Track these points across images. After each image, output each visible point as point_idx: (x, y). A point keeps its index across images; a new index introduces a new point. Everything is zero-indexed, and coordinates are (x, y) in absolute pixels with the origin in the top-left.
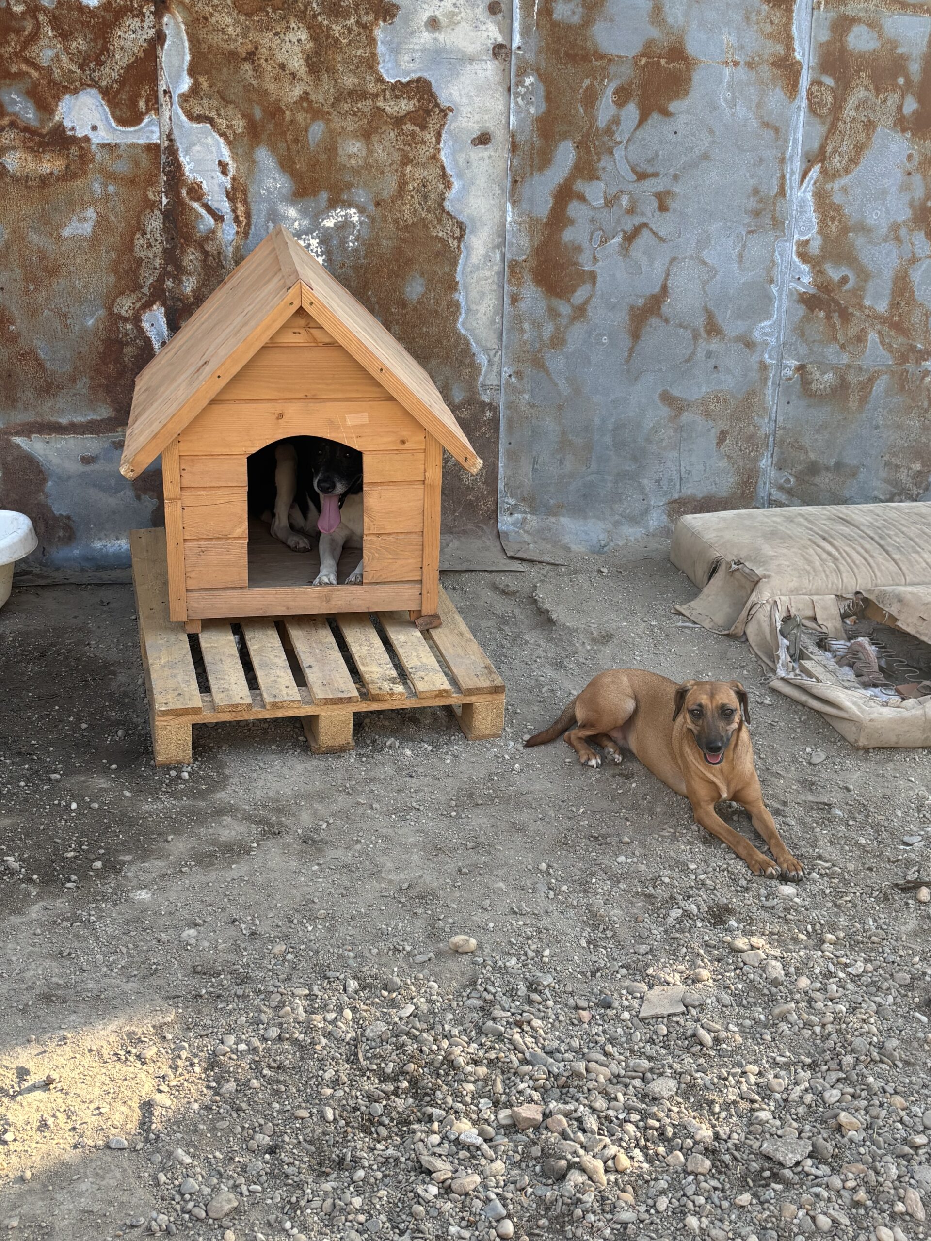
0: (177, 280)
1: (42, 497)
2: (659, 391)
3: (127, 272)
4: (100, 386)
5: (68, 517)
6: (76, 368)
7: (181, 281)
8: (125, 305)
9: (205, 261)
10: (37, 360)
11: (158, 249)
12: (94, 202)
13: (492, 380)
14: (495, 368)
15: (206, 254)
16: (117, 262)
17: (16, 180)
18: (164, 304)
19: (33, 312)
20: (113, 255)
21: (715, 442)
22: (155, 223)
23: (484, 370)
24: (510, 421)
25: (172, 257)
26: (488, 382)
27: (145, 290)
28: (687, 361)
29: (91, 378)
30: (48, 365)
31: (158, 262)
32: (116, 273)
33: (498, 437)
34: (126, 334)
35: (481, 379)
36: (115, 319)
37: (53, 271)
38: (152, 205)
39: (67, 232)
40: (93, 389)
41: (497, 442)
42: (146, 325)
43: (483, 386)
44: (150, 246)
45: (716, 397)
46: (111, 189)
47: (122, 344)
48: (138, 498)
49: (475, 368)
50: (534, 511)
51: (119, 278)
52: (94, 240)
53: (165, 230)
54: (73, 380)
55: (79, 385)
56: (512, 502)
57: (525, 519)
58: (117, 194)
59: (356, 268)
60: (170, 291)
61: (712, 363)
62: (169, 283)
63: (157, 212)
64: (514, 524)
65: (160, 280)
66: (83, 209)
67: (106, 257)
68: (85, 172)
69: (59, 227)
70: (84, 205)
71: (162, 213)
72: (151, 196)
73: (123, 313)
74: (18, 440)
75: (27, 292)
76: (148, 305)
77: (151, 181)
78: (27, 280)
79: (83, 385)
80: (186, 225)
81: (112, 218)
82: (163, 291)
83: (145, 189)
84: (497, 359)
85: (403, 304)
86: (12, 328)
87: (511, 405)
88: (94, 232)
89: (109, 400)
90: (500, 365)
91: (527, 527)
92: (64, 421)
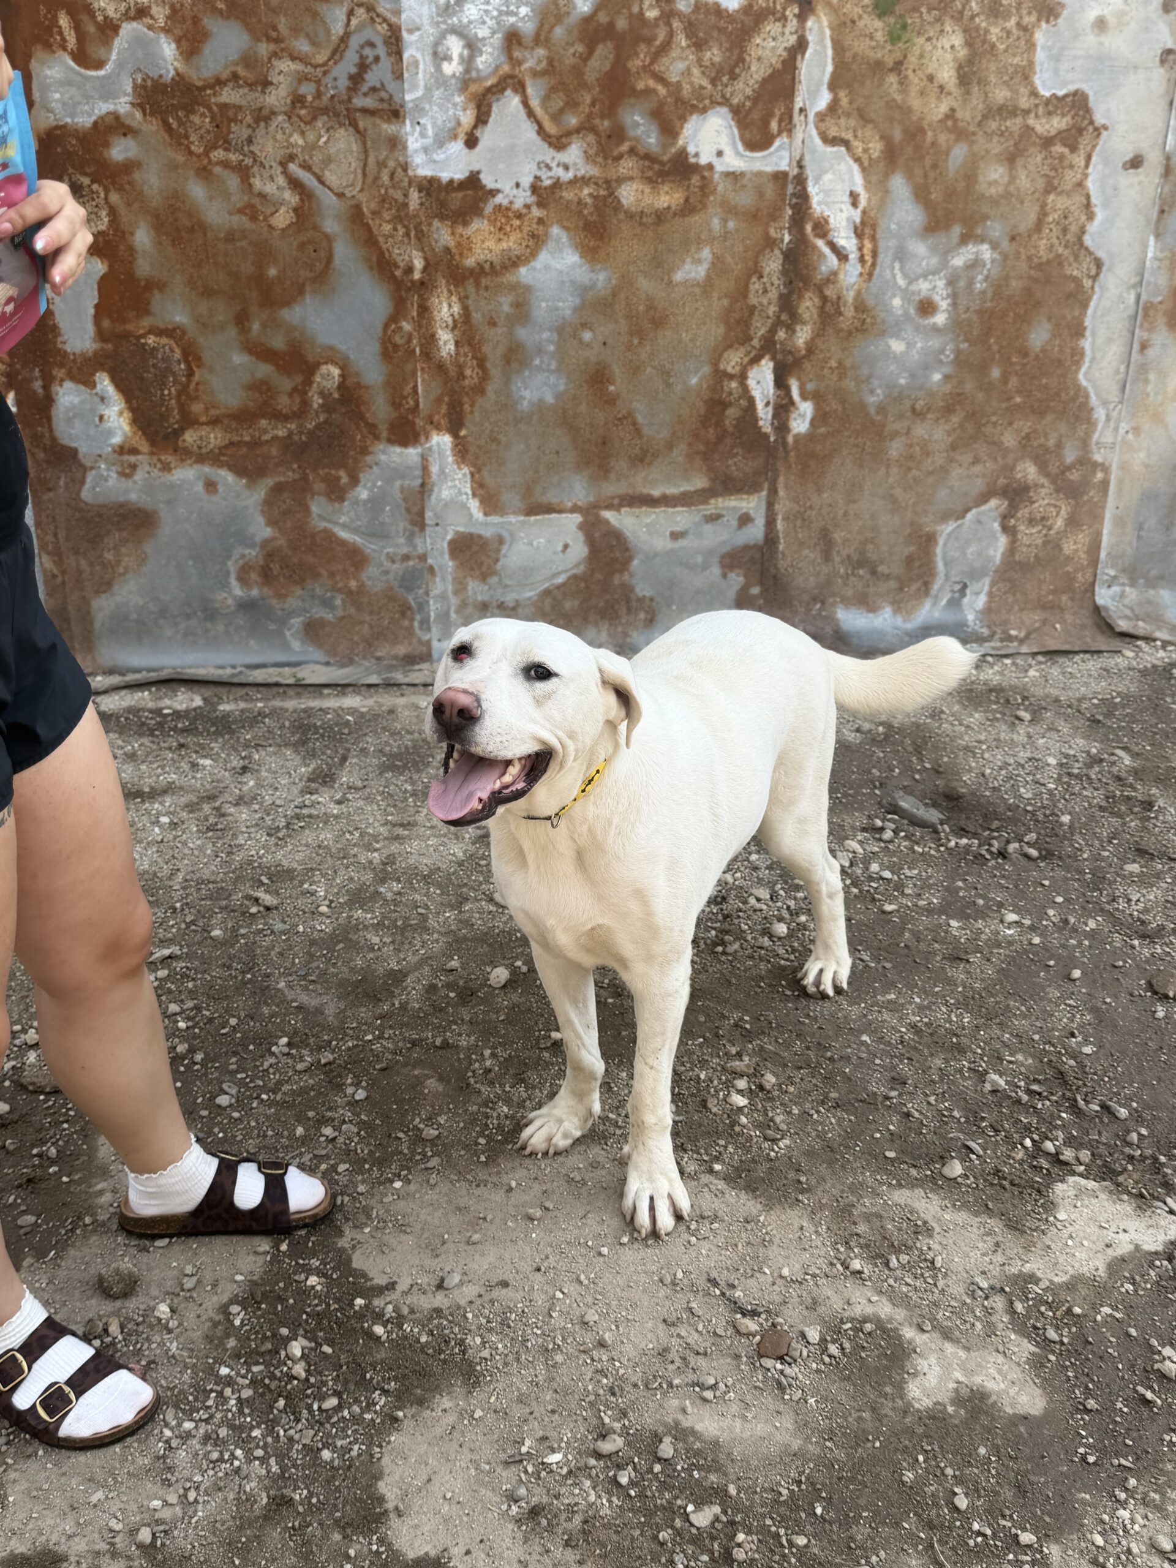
0: (791, 329)
1: (626, 576)
3: (738, 322)
4: (697, 453)
5: (652, 599)
6: (674, 433)
7: (794, 331)
8: (732, 361)
9: (822, 307)
10: (634, 424)
11: (773, 294)
12: (712, 241)
13: (1108, 438)
14: (1112, 424)
15: (824, 299)
16: (729, 311)
17: (630, 215)
18: (773, 358)
19: (635, 370)
20: (725, 302)
22: (773, 264)
23: (1100, 426)
24: (1121, 482)
25: (788, 304)
26: (1103, 440)
27: (756, 342)
29: (690, 444)
30: (646, 431)
31: (772, 310)
32: (727, 323)
33: (1105, 501)
34: (730, 394)
35: (1096, 436)
36: (721, 376)
37: (659, 322)
38: (771, 243)
39: (679, 276)
40: (690, 457)
41: (1103, 508)
42: (751, 383)
43: (1097, 443)
44: (765, 291)
46: (731, 224)
47: (724, 405)
48: (724, 576)
49: (1091, 423)
50: (1133, 583)
51: (729, 328)
52: (707, 286)
53: (784, 272)
54: (670, 446)
55: (676, 452)
56: (1112, 573)
57: (1123, 592)
58: (737, 231)
59: (980, 312)
60: (781, 343)
62: (781, 334)
63: (777, 252)
64: (1113, 598)
65: (772, 331)
66: (699, 249)
67: (718, 304)
68: (705, 206)
69: (671, 271)
70: (699, 243)
71: (783, 253)
72: (772, 232)
73: (730, 370)
74: (608, 515)
75: (629, 347)
76: (756, 360)
77: (774, 215)
78: (631, 334)
79: (679, 453)
80: (807, 267)
81: (729, 259)
82: (774, 343)
83: (767, 225)
84: (1115, 414)
85: (1024, 353)
86: (612, 388)
88: (708, 277)
89: (705, 469)
90: (1118, 421)
91: (1126, 601)
92: (656, 493)
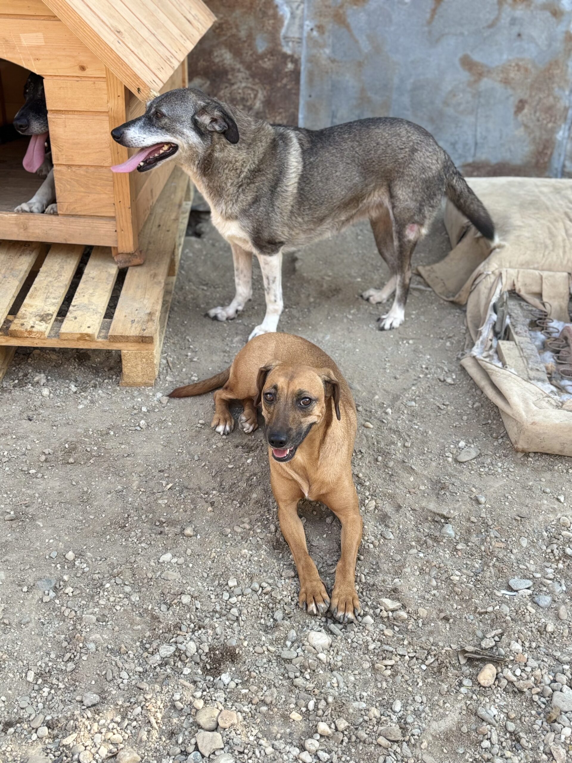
2: (460, 55)
21: (513, 110)
28: (491, 26)
45: (517, 65)
61: (516, 30)
87: (312, 60)
